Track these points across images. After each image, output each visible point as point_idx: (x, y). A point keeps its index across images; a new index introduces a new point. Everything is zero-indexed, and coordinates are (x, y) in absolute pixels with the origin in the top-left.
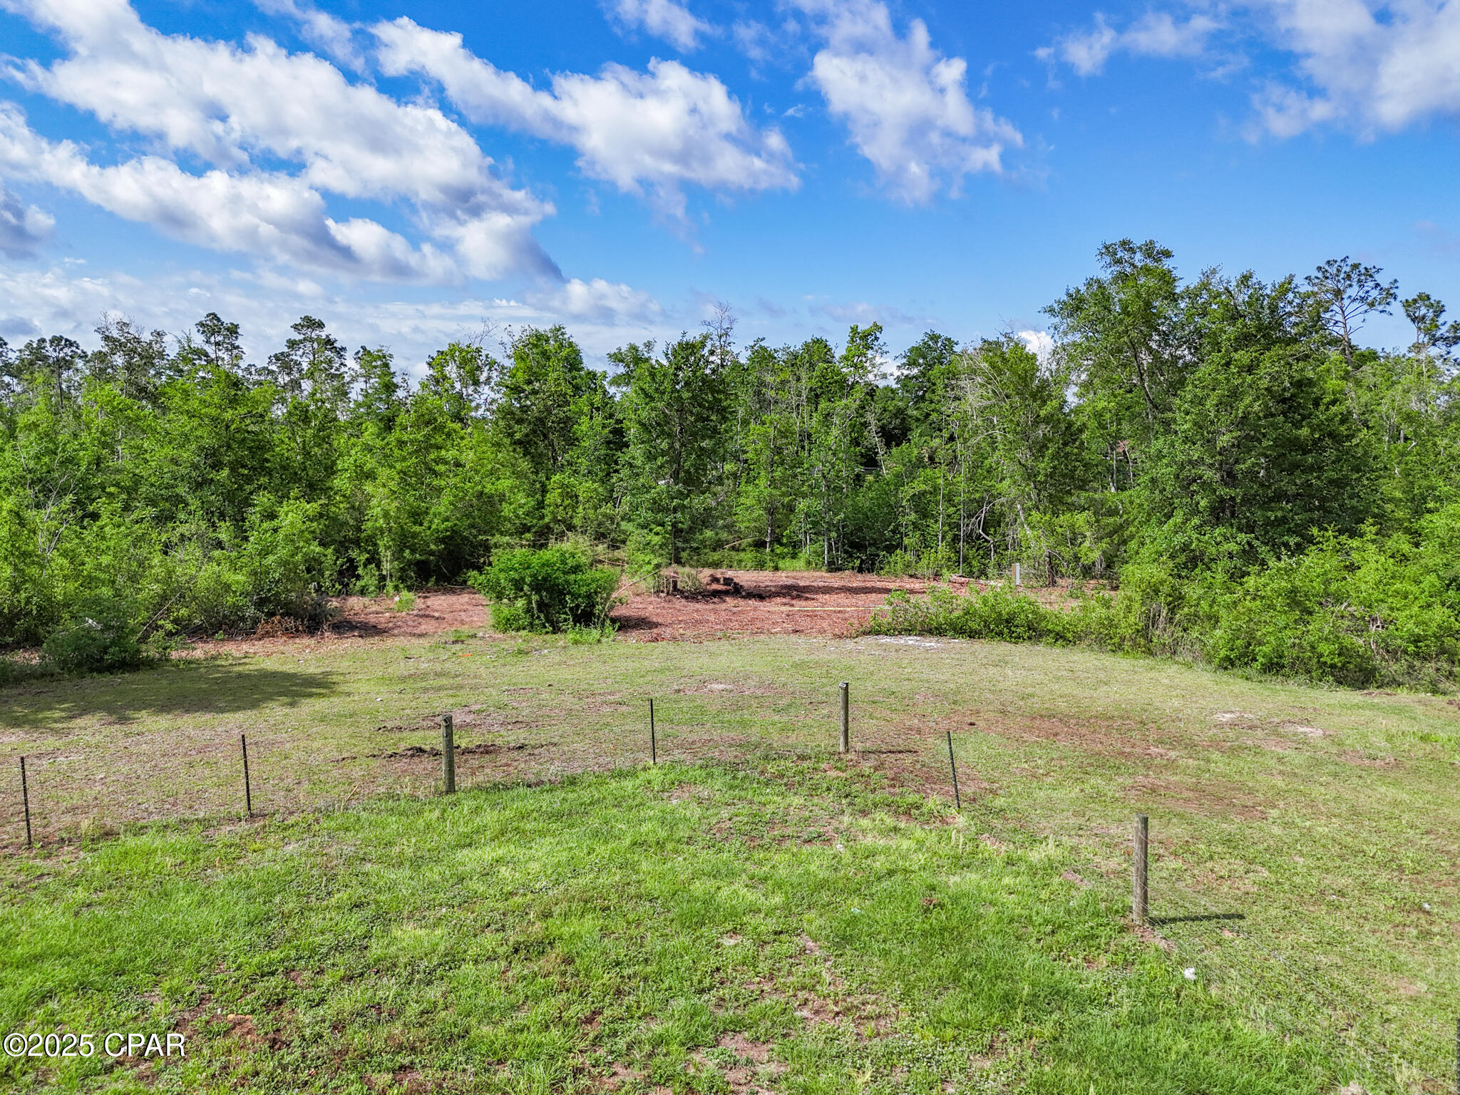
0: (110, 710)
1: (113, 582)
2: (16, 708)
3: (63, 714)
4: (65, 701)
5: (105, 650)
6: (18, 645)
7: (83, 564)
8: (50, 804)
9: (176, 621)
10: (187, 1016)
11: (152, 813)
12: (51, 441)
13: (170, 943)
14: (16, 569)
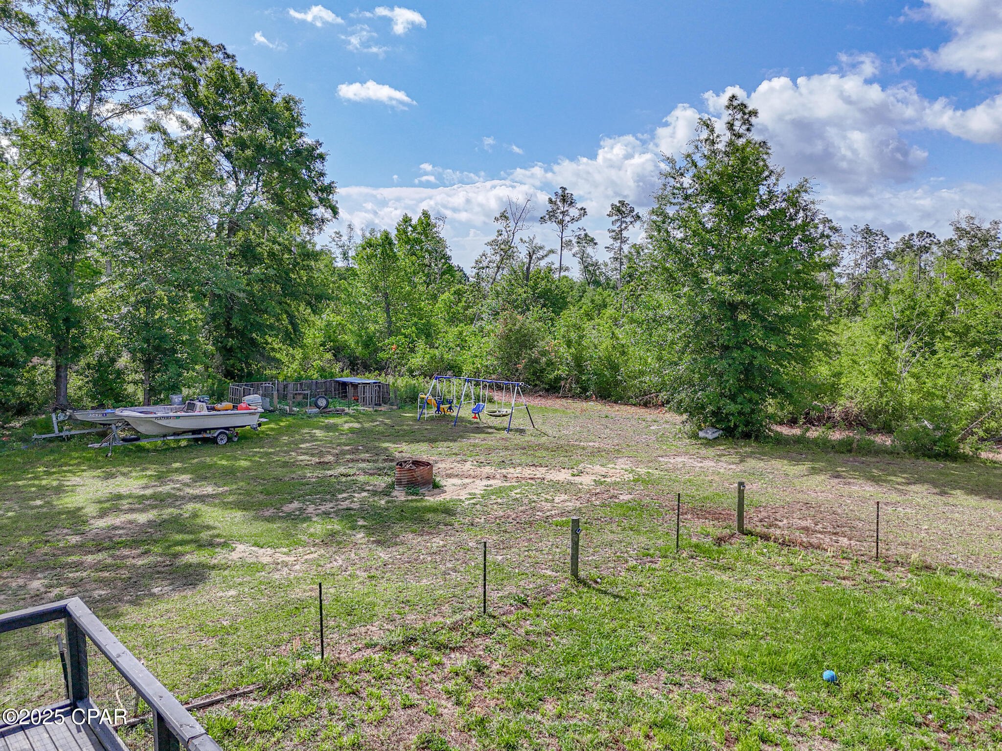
0: (934, 483)
1: (944, 398)
2: (874, 470)
3: (903, 480)
4: (905, 472)
5: (935, 443)
6: (878, 431)
7: (925, 383)
8: (891, 537)
9: (986, 431)
10: (977, 715)
11: (959, 563)
12: (912, 300)
13: (967, 658)
14: (883, 382)
